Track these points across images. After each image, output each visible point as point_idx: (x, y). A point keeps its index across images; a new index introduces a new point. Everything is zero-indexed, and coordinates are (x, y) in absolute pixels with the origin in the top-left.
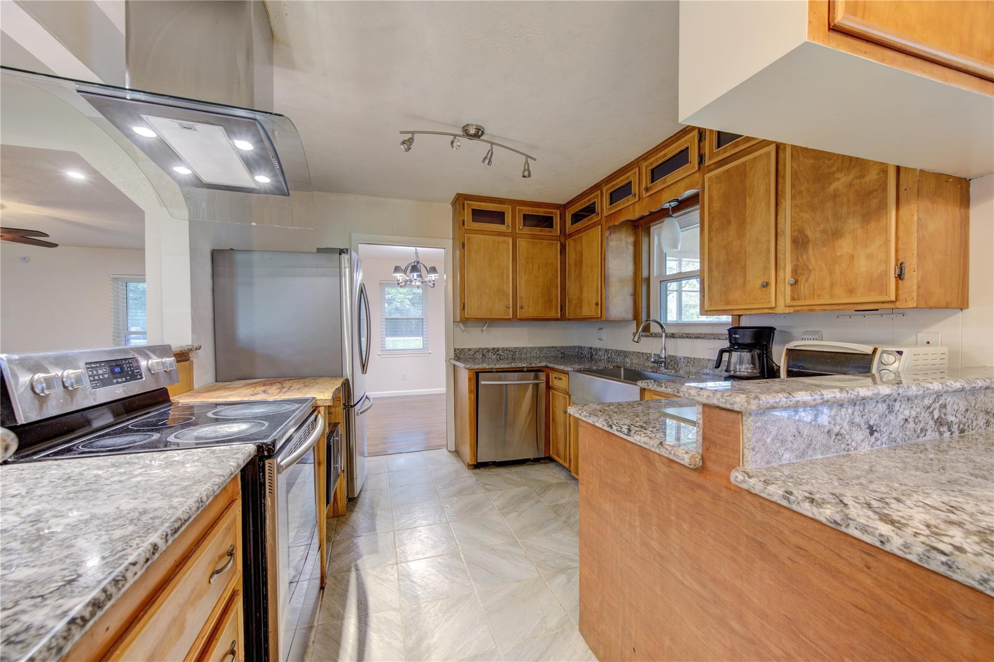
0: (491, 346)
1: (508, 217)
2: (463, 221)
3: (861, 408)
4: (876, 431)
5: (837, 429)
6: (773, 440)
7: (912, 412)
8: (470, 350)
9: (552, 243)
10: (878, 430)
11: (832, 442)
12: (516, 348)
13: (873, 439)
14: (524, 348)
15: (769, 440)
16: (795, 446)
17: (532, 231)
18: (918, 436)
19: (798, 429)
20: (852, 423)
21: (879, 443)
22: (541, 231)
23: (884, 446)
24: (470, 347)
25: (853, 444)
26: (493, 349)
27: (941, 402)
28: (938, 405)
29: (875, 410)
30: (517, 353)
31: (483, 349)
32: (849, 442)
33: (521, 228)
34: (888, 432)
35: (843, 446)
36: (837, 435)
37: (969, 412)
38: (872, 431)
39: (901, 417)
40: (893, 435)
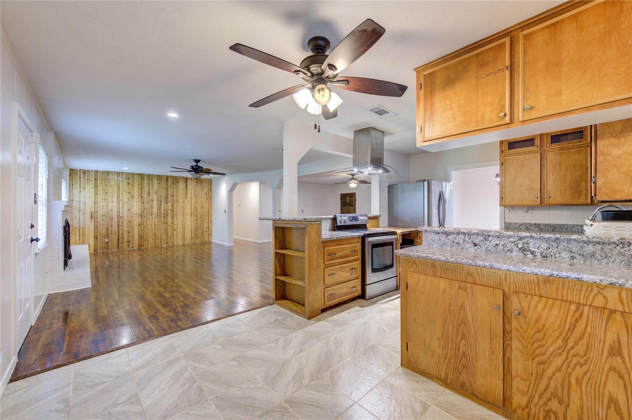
0: (534, 222)
1: (538, 141)
2: (503, 151)
3: (469, 236)
4: (478, 245)
5: (457, 241)
6: (430, 240)
7: (501, 242)
8: (516, 224)
9: (581, 150)
10: (479, 245)
11: (454, 245)
12: (556, 224)
13: (476, 248)
14: (564, 225)
15: (429, 239)
16: (439, 243)
17: (560, 145)
18: (506, 252)
19: (439, 238)
20: (464, 240)
21: (480, 250)
22: (569, 143)
23: (483, 251)
24: (516, 222)
25: (465, 247)
26: (536, 224)
27: (524, 241)
28: (522, 242)
29: (477, 238)
30: (557, 228)
31: (526, 224)
32: (463, 246)
33: (548, 145)
34: (485, 247)
35: (460, 247)
36: (457, 243)
37: (551, 249)
38: (475, 245)
39: (493, 243)
40: (489, 249)
